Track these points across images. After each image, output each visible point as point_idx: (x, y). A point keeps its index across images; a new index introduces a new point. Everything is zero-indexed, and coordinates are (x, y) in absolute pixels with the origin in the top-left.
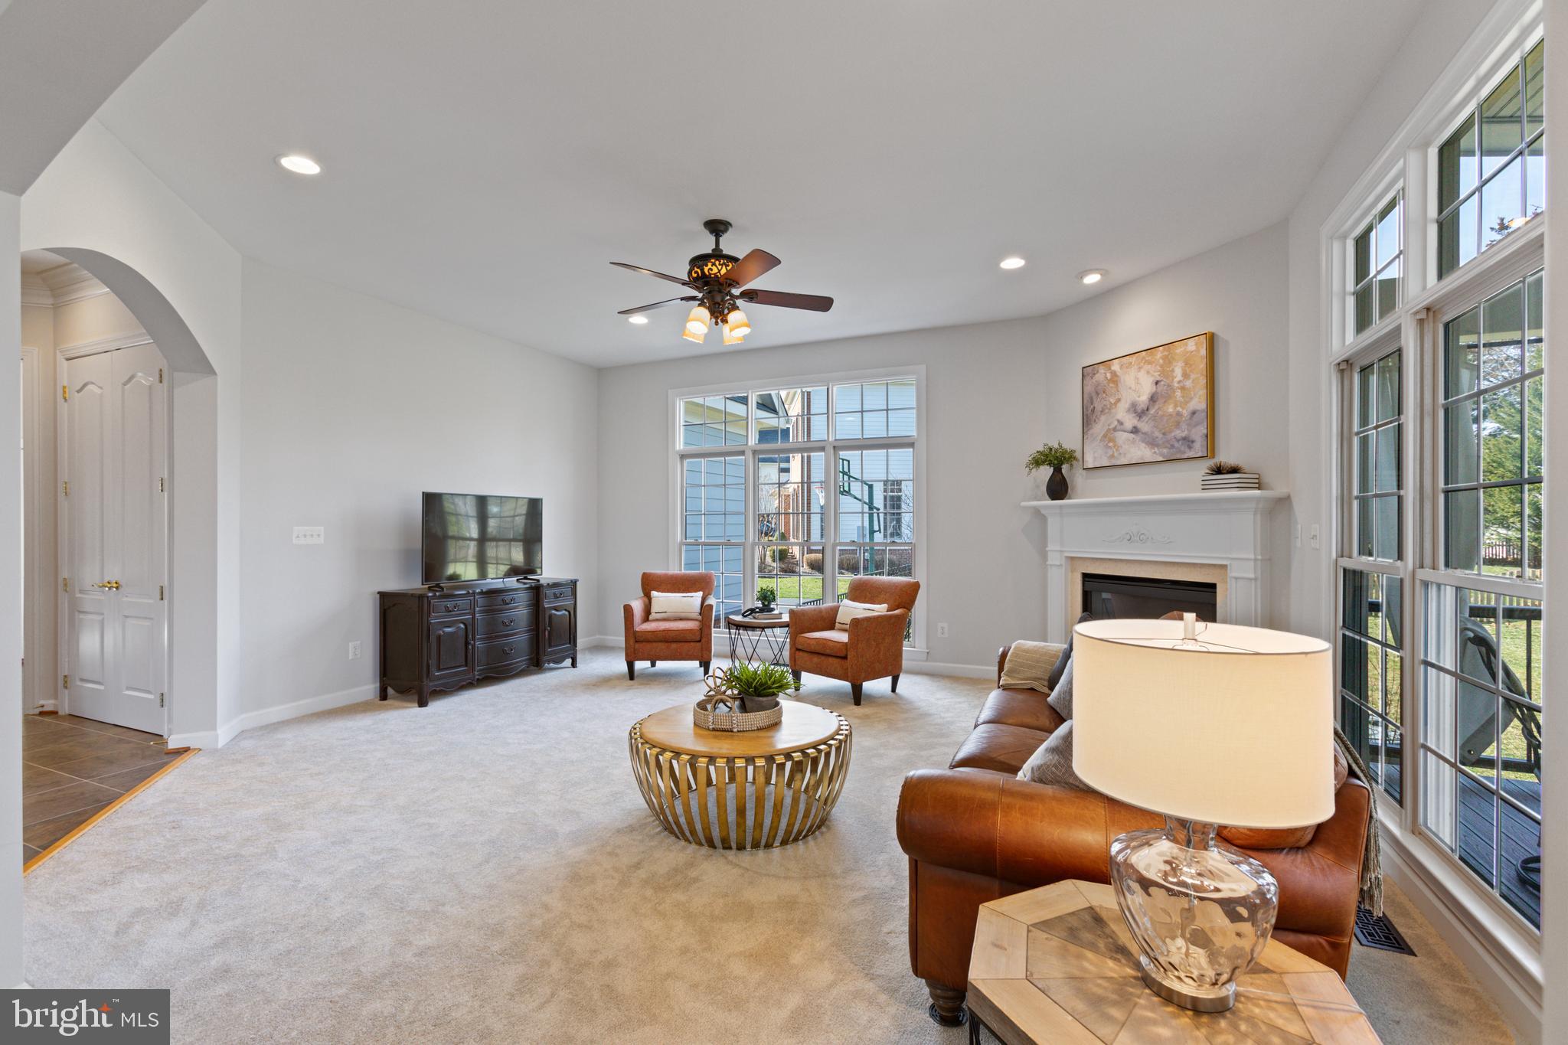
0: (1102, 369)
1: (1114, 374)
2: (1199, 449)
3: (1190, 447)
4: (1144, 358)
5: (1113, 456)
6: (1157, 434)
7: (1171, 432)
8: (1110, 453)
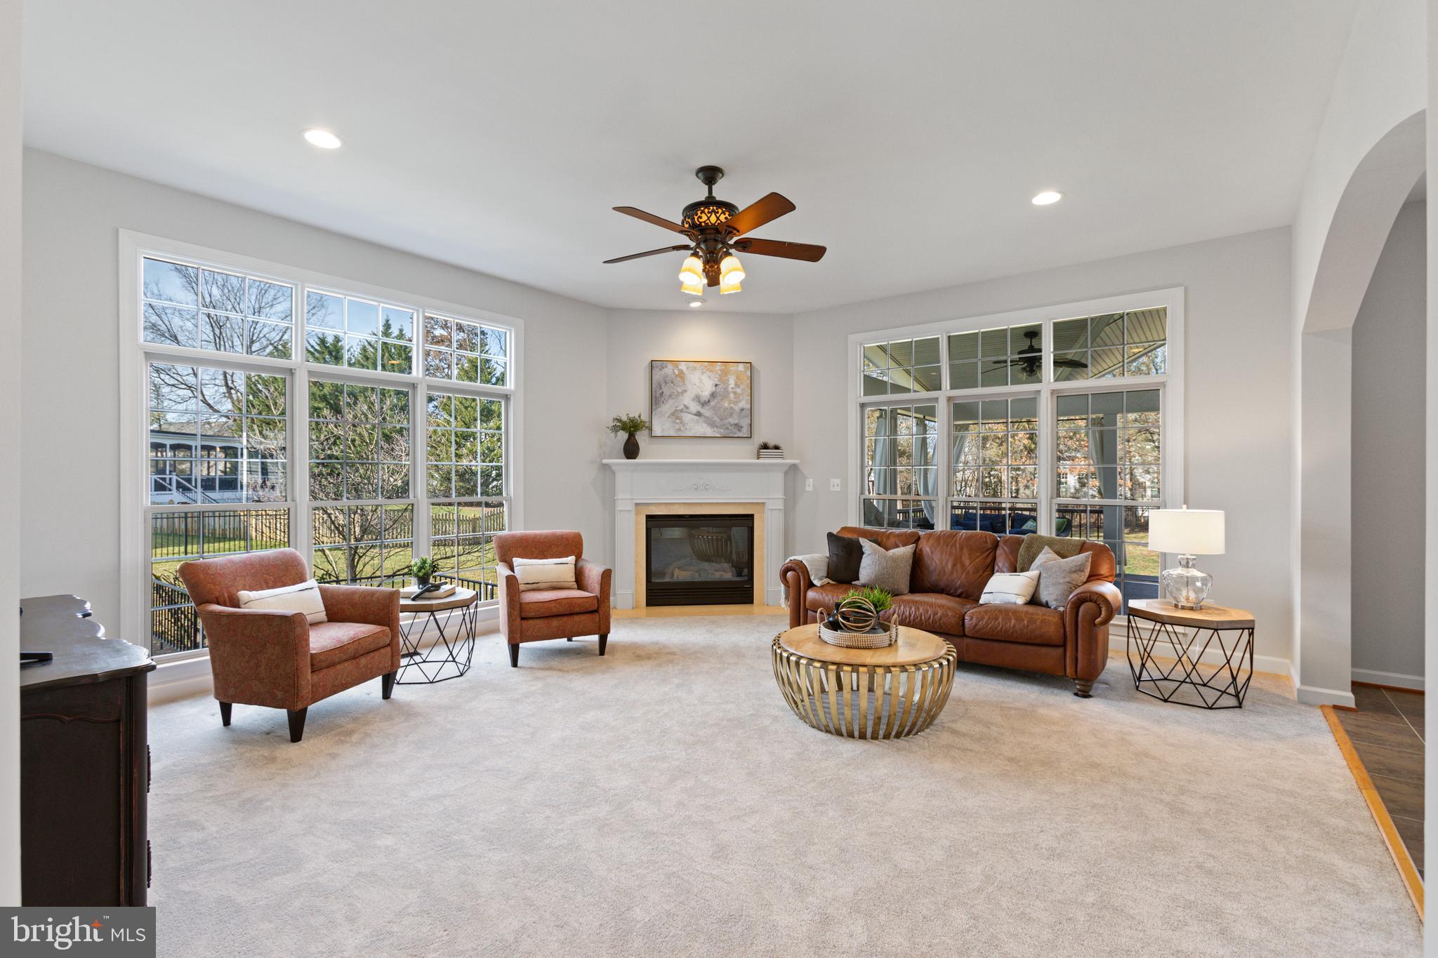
0: (670, 366)
1: (681, 372)
2: (745, 432)
3: (740, 431)
4: (706, 366)
5: (680, 430)
6: (716, 418)
7: (726, 419)
8: (678, 427)
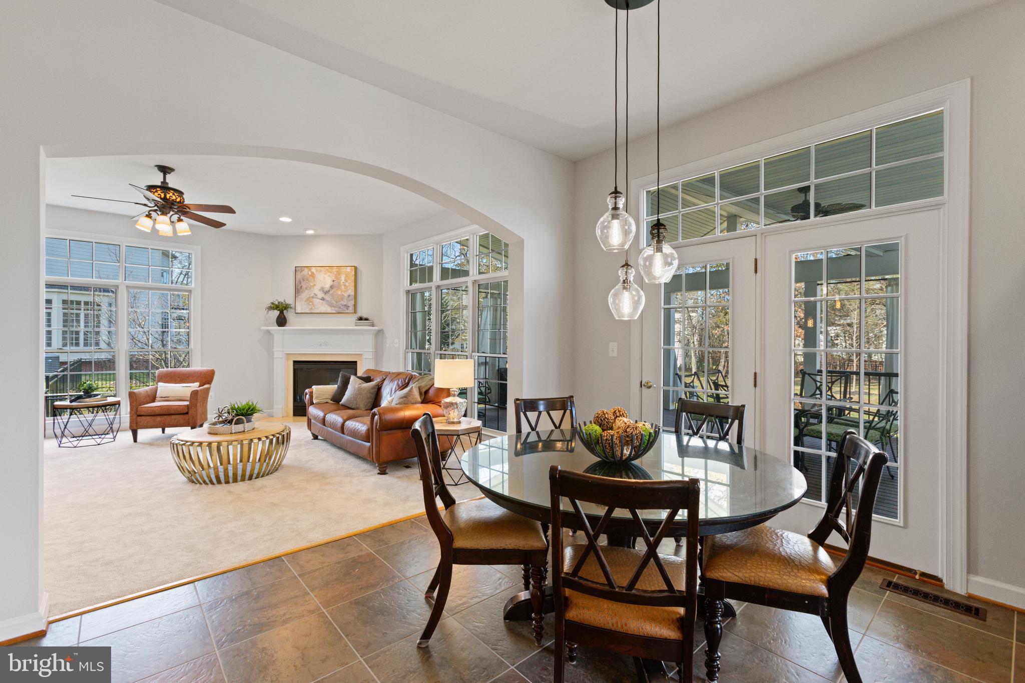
0: (306, 270)
1: (313, 273)
2: (351, 309)
3: (347, 309)
4: (327, 270)
5: (311, 309)
6: (333, 302)
7: (339, 302)
8: (310, 307)
